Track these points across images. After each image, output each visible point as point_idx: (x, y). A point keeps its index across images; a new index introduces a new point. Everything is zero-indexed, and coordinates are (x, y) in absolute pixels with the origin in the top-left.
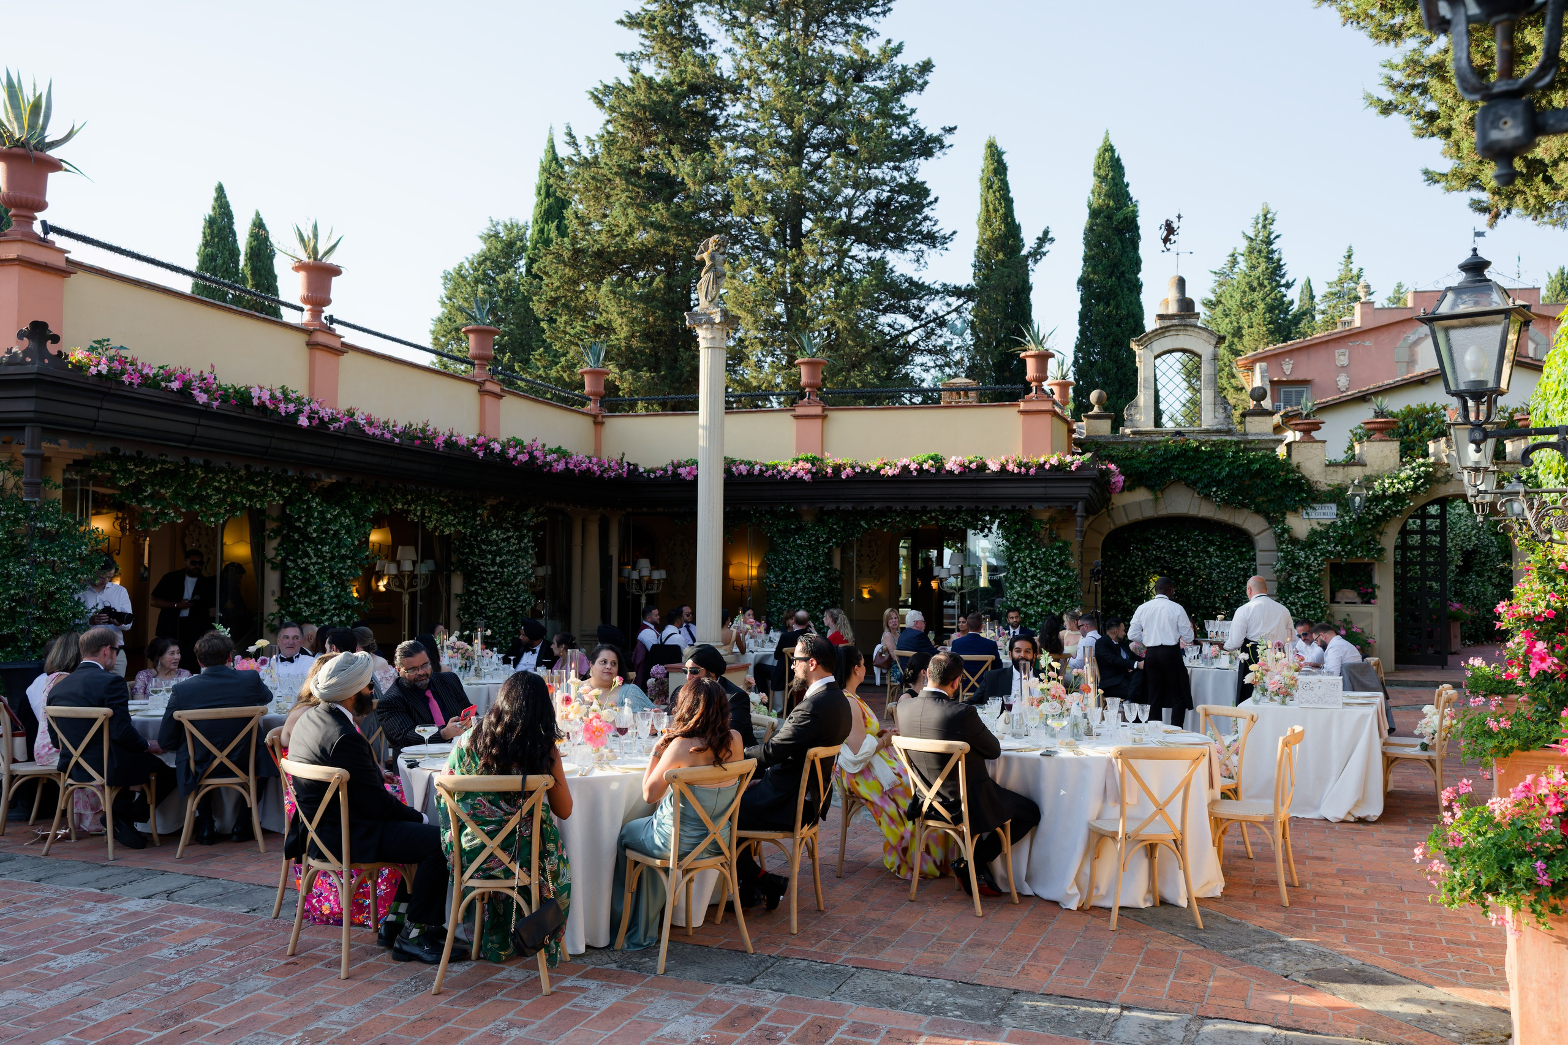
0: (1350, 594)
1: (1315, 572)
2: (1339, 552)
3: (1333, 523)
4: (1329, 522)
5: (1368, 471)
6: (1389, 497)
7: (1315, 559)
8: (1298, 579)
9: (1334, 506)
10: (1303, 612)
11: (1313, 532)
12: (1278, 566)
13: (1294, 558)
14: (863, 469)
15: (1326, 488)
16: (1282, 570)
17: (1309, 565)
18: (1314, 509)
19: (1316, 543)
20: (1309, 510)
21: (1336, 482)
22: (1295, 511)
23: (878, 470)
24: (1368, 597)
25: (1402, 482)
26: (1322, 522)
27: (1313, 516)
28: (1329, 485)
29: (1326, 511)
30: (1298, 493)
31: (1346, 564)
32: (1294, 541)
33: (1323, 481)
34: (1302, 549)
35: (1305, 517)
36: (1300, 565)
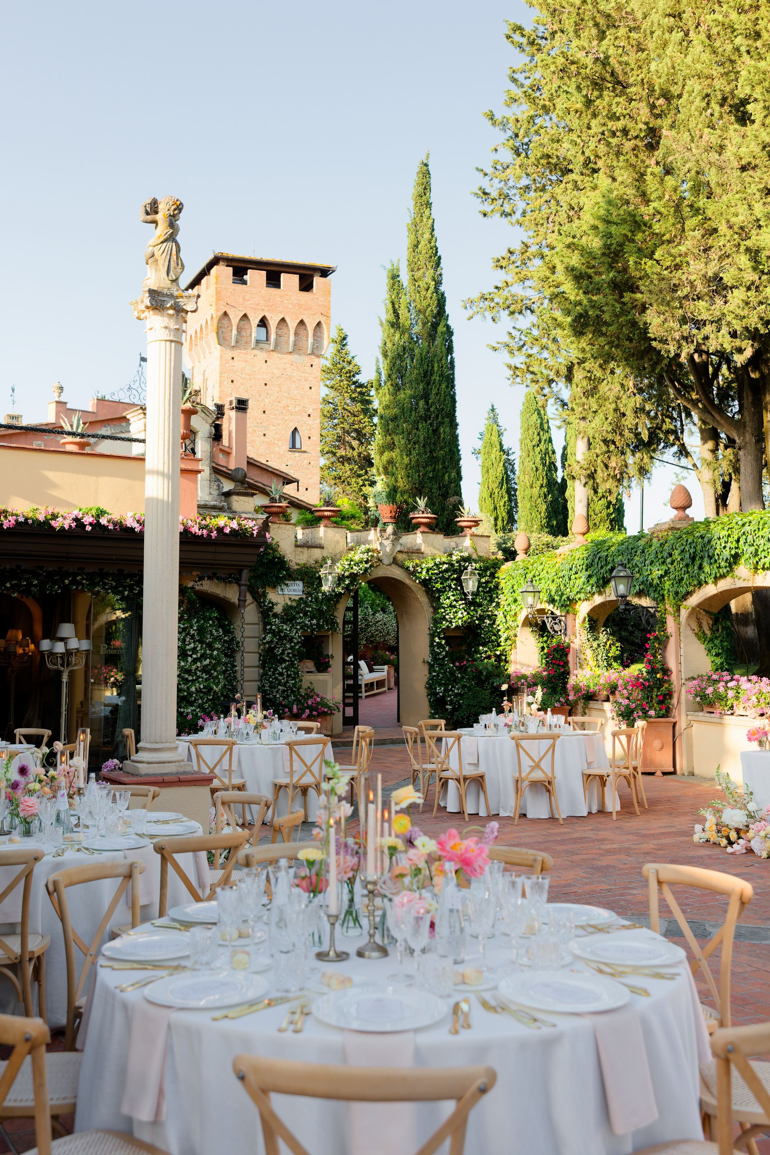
0: (310, 665)
1: (296, 644)
2: (311, 625)
3: (301, 599)
4: (297, 598)
5: (325, 553)
6: (347, 577)
7: (297, 632)
8: (283, 651)
9: (300, 583)
10: (287, 682)
11: (287, 609)
12: (268, 638)
13: (280, 631)
14: (26, 519)
15: (296, 567)
16: (272, 641)
17: (293, 638)
18: (287, 585)
19: (294, 618)
20: (284, 587)
21: (302, 562)
22: (274, 587)
23: (46, 522)
24: (323, 666)
25: (357, 564)
26: (293, 597)
27: (286, 592)
28: (298, 565)
29: (296, 588)
30: (279, 571)
31: (317, 636)
32: (275, 615)
33: (294, 561)
34: (284, 623)
35: (280, 593)
36: (286, 636)
